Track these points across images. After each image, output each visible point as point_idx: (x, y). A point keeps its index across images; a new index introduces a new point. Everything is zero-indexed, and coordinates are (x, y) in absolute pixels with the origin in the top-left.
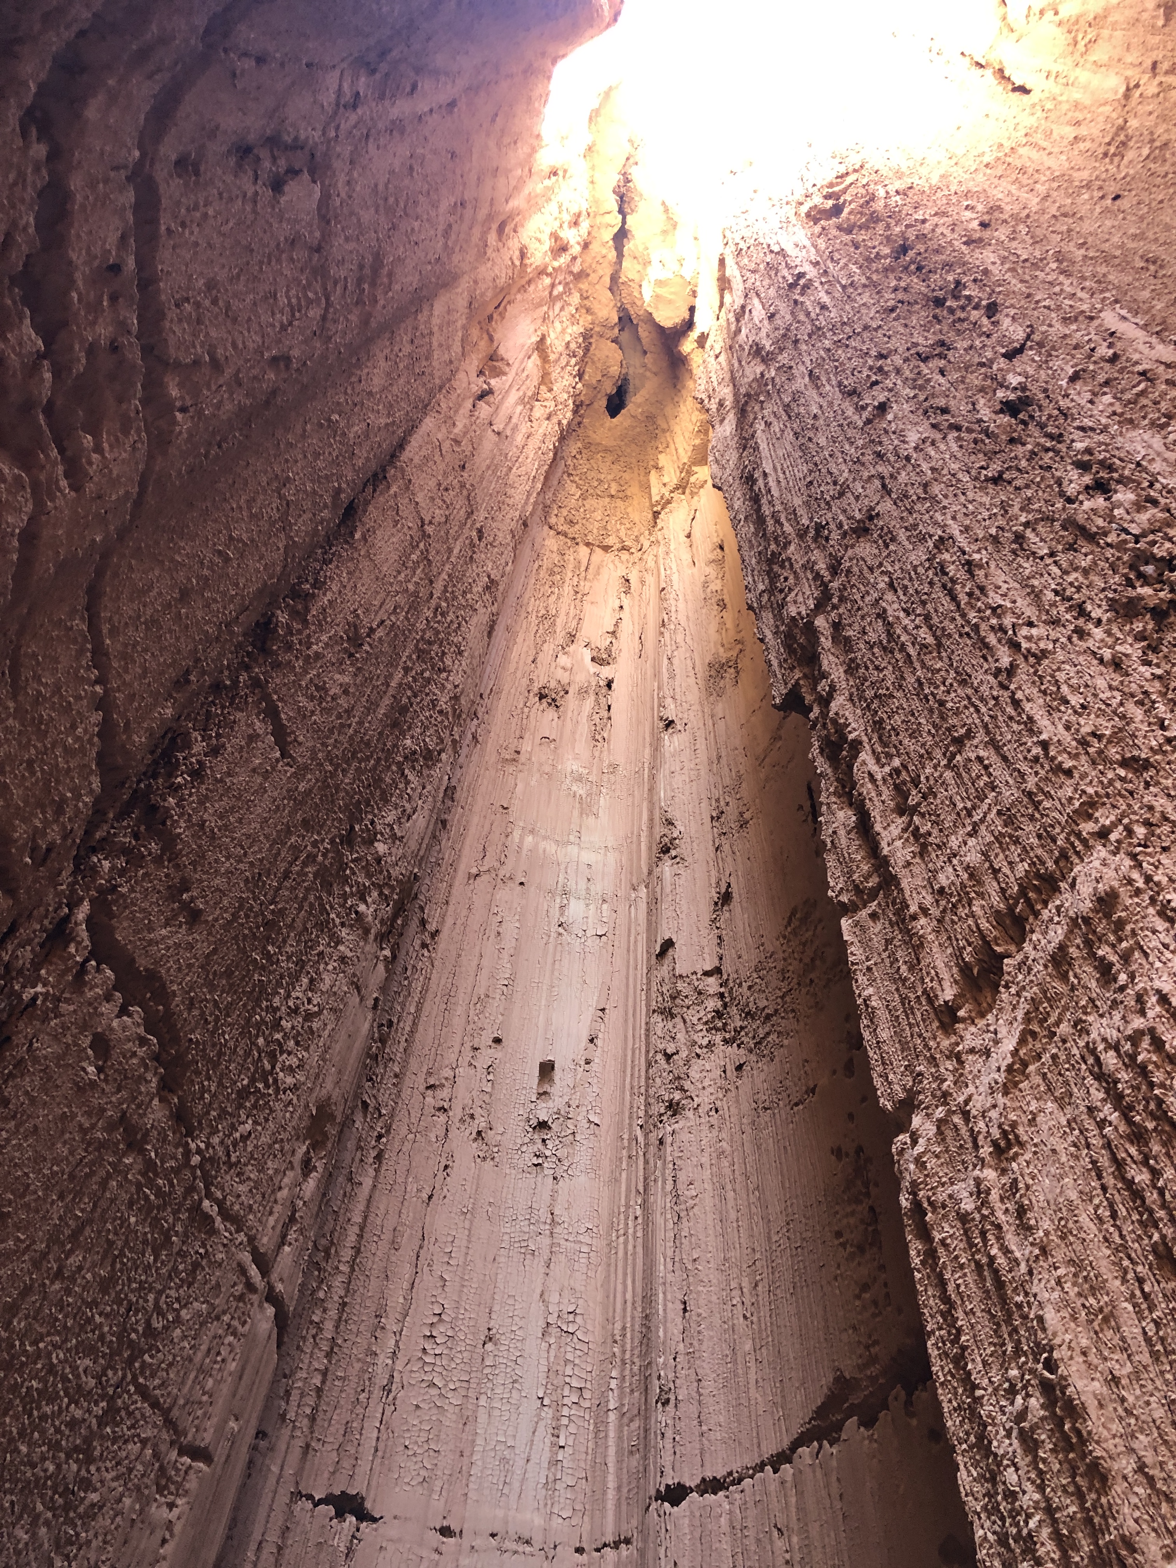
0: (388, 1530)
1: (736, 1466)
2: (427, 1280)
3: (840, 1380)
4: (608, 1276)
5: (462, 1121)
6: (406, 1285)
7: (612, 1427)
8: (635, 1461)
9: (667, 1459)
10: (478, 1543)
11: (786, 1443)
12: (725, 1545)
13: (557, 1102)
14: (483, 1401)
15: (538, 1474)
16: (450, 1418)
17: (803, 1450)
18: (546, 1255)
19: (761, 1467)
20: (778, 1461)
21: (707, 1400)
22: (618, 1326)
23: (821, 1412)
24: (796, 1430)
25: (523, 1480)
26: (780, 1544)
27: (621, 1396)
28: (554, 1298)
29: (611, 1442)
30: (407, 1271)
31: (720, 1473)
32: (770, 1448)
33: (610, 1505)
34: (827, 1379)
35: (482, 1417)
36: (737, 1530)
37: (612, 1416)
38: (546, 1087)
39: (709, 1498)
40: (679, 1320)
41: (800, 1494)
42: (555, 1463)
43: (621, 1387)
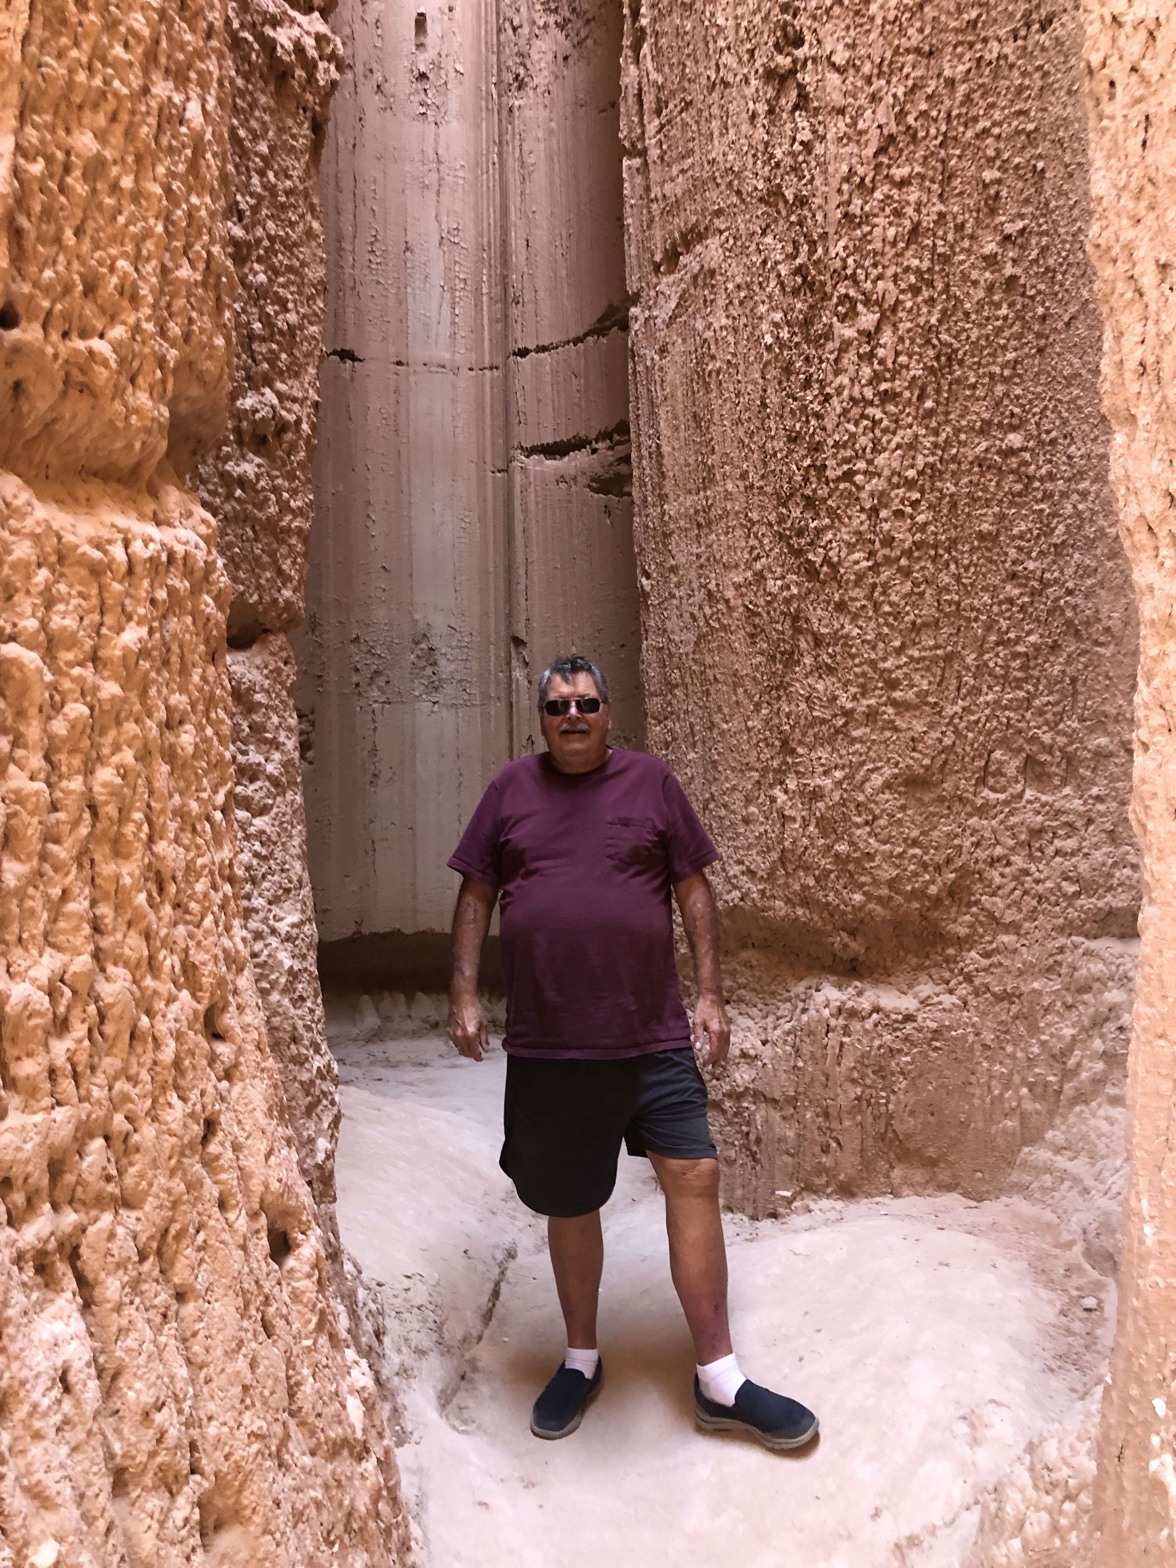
0: (370, 365)
1: (555, 340)
2: (363, 212)
3: (611, 306)
4: (477, 202)
5: (365, 76)
6: (351, 217)
7: (485, 304)
8: (499, 326)
9: (518, 334)
10: (417, 369)
11: (581, 333)
12: (548, 379)
13: (431, 54)
14: (409, 290)
15: (445, 330)
16: (392, 302)
17: (589, 338)
18: (435, 187)
19: (568, 342)
20: (577, 341)
21: (540, 302)
22: (485, 240)
23: (599, 321)
24: (587, 328)
25: (437, 335)
26: (575, 382)
27: (490, 287)
28: (444, 219)
29: (485, 313)
30: (350, 206)
31: (547, 343)
32: (572, 335)
33: (487, 348)
34: (604, 304)
35: (410, 300)
36: (554, 373)
37: (485, 298)
38: (422, 39)
39: (541, 355)
40: (524, 252)
41: (586, 360)
42: (453, 323)
43: (489, 280)
